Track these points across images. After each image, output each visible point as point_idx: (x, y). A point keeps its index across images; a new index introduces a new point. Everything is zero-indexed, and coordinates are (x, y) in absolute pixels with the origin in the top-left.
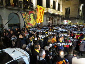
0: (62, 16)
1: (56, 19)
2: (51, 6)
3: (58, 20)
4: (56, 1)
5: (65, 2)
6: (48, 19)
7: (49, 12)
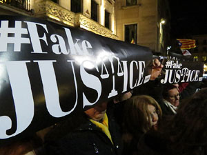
2: (87, 12)
4: (99, 3)
7: (81, 26)
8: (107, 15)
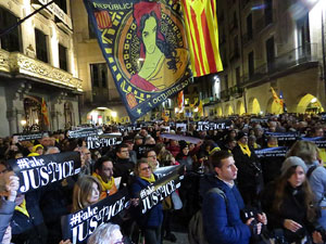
0: (79, 94)
1: (59, 107)
2: (30, 47)
3: (68, 110)
4: (48, 34)
5: (84, 42)
6: (18, 104)
7: (21, 71)
8: (63, 50)
